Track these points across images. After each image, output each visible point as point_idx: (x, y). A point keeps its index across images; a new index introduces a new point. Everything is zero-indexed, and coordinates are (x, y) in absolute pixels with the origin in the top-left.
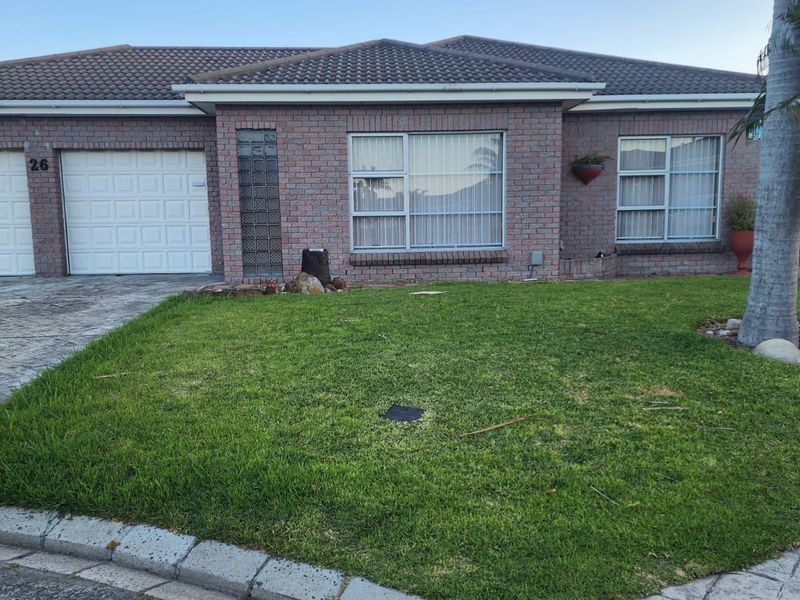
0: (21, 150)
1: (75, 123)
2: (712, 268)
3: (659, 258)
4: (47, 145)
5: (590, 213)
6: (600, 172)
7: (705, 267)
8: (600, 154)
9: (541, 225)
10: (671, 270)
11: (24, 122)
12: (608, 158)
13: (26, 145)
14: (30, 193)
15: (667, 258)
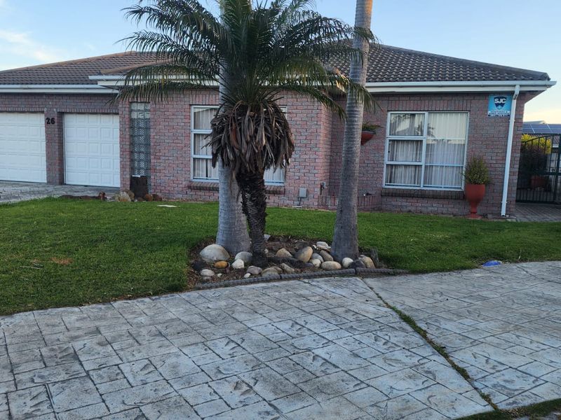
0: (43, 112)
1: (61, 97)
2: (456, 210)
3: (415, 200)
4: (55, 110)
5: (364, 165)
6: (372, 136)
7: (450, 209)
8: (374, 124)
9: (307, 171)
10: (423, 209)
11: (45, 97)
12: (379, 126)
13: (45, 110)
14: (46, 137)
15: (420, 200)
